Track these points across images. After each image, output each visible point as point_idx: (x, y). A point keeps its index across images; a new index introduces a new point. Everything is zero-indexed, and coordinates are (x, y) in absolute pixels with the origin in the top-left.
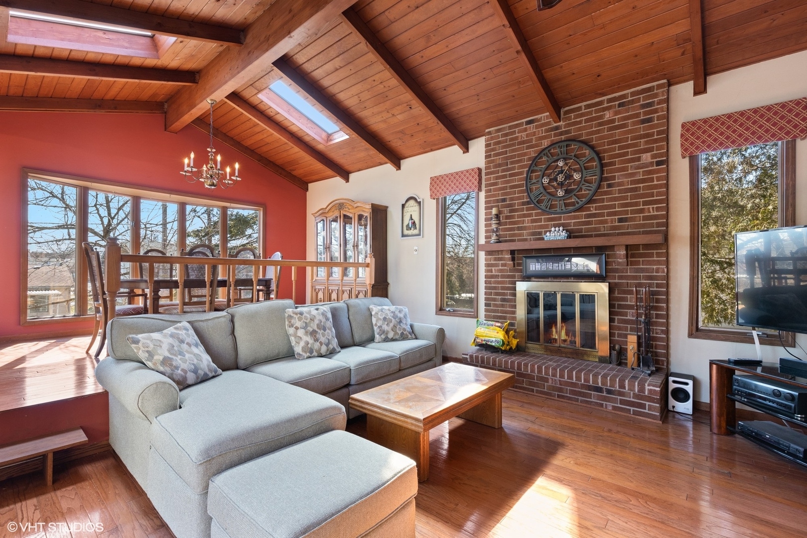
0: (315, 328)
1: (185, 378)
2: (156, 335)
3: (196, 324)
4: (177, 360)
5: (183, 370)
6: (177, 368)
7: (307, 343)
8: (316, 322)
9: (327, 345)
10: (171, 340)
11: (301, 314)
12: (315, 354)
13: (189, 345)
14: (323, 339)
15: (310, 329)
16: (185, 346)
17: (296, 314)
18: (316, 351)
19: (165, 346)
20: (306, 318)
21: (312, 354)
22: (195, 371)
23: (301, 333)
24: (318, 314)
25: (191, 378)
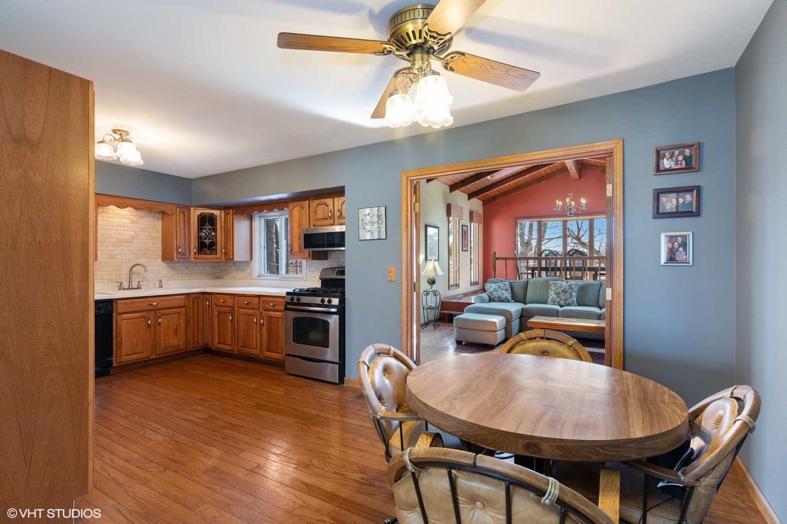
0: (560, 291)
1: (494, 299)
2: (492, 285)
3: (512, 284)
4: (494, 293)
5: (495, 296)
6: (493, 295)
7: (553, 298)
8: (562, 288)
9: (565, 301)
10: (496, 287)
11: (556, 284)
12: (556, 303)
13: (502, 289)
14: (562, 297)
15: (557, 291)
16: (500, 290)
17: (553, 284)
18: (557, 302)
19: (493, 288)
20: (557, 286)
21: (554, 303)
22: (499, 298)
23: (552, 293)
24: (566, 285)
25: (496, 299)
